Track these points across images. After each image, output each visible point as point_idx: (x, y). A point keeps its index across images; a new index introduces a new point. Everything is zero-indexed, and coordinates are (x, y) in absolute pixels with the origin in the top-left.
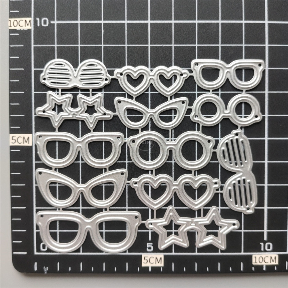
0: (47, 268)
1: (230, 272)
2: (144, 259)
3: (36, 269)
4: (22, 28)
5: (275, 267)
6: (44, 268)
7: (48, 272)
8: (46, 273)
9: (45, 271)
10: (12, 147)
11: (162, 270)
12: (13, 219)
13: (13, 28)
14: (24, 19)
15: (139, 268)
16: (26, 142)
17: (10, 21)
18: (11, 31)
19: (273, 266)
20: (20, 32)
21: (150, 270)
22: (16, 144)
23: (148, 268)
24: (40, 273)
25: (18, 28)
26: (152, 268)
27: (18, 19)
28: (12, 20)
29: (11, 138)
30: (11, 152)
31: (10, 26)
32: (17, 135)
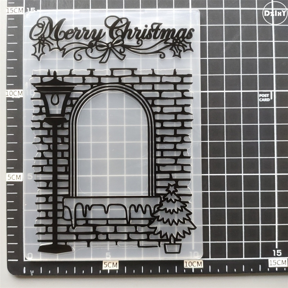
0: (33, 271)
1: (167, 273)
2: (104, 264)
3: (24, 272)
4: (16, 97)
5: (201, 270)
6: (31, 271)
7: (33, 274)
8: (32, 275)
9: (31, 273)
10: (8, 183)
11: (117, 272)
12: (8, 235)
13: (9, 96)
14: (17, 90)
15: (100, 271)
16: (18, 179)
17: (7, 91)
18: (8, 99)
19: (200, 269)
20: (15, 99)
21: (109, 272)
22: (11, 180)
23: (107, 271)
24: (27, 275)
25: (13, 97)
26: (110, 270)
27: (13, 90)
28: (9, 91)
29: (7, 176)
30: (7, 186)
31: (7, 95)
32: (11, 174)
